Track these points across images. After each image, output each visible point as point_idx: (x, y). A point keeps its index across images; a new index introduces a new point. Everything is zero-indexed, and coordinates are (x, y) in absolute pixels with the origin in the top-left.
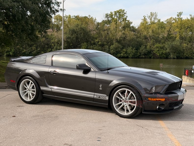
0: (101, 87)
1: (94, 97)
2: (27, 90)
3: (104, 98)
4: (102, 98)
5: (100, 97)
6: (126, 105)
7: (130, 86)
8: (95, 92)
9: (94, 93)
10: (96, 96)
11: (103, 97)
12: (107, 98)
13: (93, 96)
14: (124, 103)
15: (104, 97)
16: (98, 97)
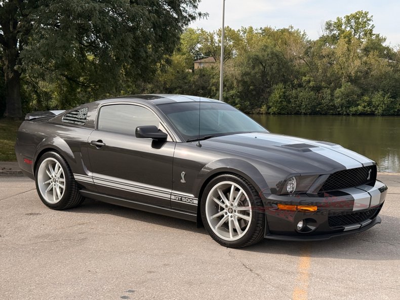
0: (183, 178)
1: (170, 199)
2: (52, 180)
3: (189, 202)
4: (185, 202)
5: (181, 200)
6: (232, 218)
7: (239, 176)
8: (172, 189)
9: (170, 191)
10: (175, 196)
11: (187, 200)
12: (196, 202)
13: (169, 196)
14: (228, 214)
15: (189, 198)
16: (179, 200)
